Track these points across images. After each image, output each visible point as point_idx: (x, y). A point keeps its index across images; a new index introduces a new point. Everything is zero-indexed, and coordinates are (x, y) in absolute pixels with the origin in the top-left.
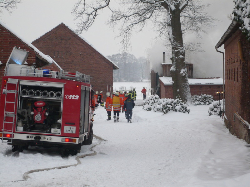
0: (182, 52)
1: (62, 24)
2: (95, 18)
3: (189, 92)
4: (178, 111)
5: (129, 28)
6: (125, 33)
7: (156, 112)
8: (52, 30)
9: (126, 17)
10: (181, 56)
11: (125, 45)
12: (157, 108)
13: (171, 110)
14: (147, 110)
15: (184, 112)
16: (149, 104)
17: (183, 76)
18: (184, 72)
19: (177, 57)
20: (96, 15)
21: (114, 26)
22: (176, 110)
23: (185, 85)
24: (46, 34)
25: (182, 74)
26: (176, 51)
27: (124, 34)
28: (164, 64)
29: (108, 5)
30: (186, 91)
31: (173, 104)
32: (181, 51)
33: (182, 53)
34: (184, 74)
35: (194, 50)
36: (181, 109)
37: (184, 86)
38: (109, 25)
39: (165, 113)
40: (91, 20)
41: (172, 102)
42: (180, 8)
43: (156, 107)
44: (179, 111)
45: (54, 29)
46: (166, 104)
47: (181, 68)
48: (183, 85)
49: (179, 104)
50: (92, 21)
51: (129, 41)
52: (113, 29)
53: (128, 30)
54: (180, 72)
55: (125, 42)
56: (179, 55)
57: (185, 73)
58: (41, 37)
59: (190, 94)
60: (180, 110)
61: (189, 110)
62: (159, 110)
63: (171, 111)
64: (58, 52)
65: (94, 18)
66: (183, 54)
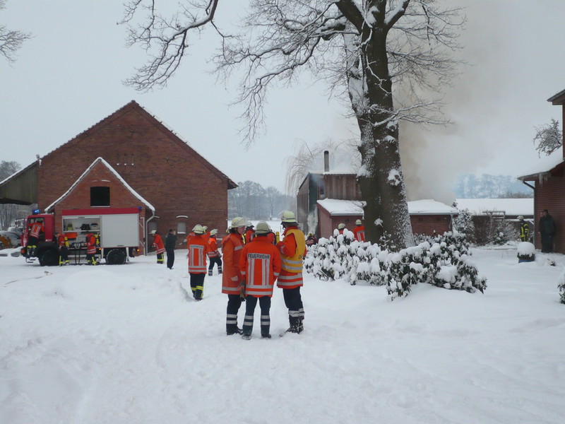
0: (392, 127)
1: (133, 102)
2: (182, 55)
3: (408, 226)
4: (448, 285)
5: (260, 85)
6: (251, 94)
7: (354, 283)
8: (113, 114)
9: (253, 57)
10: (390, 138)
11: (252, 122)
12: (360, 270)
13: (421, 281)
14: (320, 276)
15: (469, 290)
16: (324, 257)
17: (394, 187)
18: (397, 177)
19: (378, 141)
20: (183, 46)
21: (227, 75)
22: (439, 283)
23: (399, 209)
24: (102, 122)
25: (393, 181)
26: (376, 124)
27: (249, 98)
28: (327, 173)
29: (211, 18)
30: (402, 223)
31: (427, 260)
32: (389, 125)
33: (392, 130)
34: (397, 182)
35: (424, 119)
36: (456, 277)
37: (397, 210)
38: (215, 75)
39: (400, 293)
40: (173, 58)
41: (424, 254)
42: (388, 19)
43: (356, 267)
44: (453, 287)
45: (118, 112)
46: (404, 260)
47: (390, 168)
48: (396, 208)
49: (450, 259)
50: (176, 62)
51: (261, 113)
52: (223, 83)
53: (257, 90)
54: (388, 175)
55: (251, 114)
56: (386, 135)
57: (399, 180)
58: (93, 127)
59: (411, 231)
60: (454, 280)
61: (483, 282)
62: (362, 277)
63: (419, 283)
64: (125, 155)
65: (180, 54)
66: (395, 133)
